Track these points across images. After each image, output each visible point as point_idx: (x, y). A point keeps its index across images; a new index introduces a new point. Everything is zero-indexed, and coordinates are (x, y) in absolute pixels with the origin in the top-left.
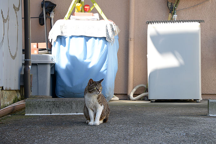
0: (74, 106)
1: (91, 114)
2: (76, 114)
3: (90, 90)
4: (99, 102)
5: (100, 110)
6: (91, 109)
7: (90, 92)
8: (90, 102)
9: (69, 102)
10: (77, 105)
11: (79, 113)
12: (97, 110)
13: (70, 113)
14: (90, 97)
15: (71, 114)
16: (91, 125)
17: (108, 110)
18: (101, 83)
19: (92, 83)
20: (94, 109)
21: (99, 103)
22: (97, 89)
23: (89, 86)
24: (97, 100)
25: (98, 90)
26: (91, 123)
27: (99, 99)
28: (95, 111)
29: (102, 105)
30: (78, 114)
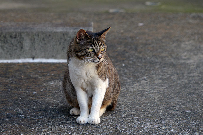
0: (27, 44)
1: (82, 98)
2: (31, 61)
3: (79, 54)
4: (100, 74)
5: (101, 90)
6: (82, 88)
7: (79, 57)
8: (80, 77)
9: (16, 35)
10: (33, 41)
11: (38, 58)
12: (96, 91)
13: (19, 58)
14: (78, 65)
15: (20, 61)
16: (83, 123)
17: (117, 86)
18: (102, 36)
19: (83, 38)
20: (88, 88)
21: (100, 77)
22: (94, 51)
23: (78, 43)
24: (96, 71)
25: (96, 54)
26: (83, 118)
27: (100, 69)
28: (90, 92)
29: (105, 78)
30: (36, 61)
